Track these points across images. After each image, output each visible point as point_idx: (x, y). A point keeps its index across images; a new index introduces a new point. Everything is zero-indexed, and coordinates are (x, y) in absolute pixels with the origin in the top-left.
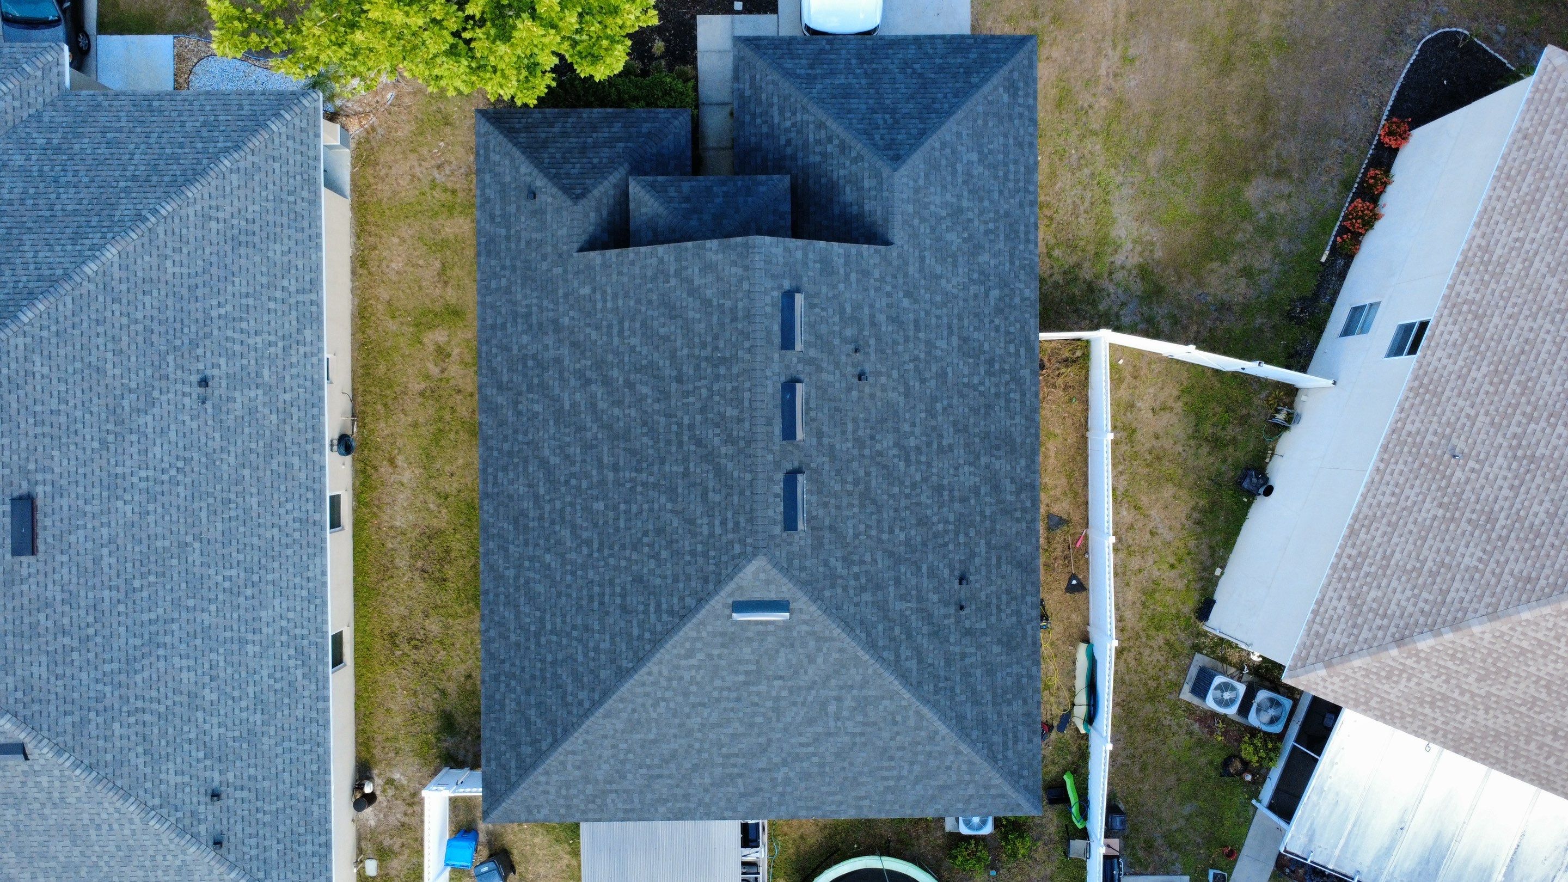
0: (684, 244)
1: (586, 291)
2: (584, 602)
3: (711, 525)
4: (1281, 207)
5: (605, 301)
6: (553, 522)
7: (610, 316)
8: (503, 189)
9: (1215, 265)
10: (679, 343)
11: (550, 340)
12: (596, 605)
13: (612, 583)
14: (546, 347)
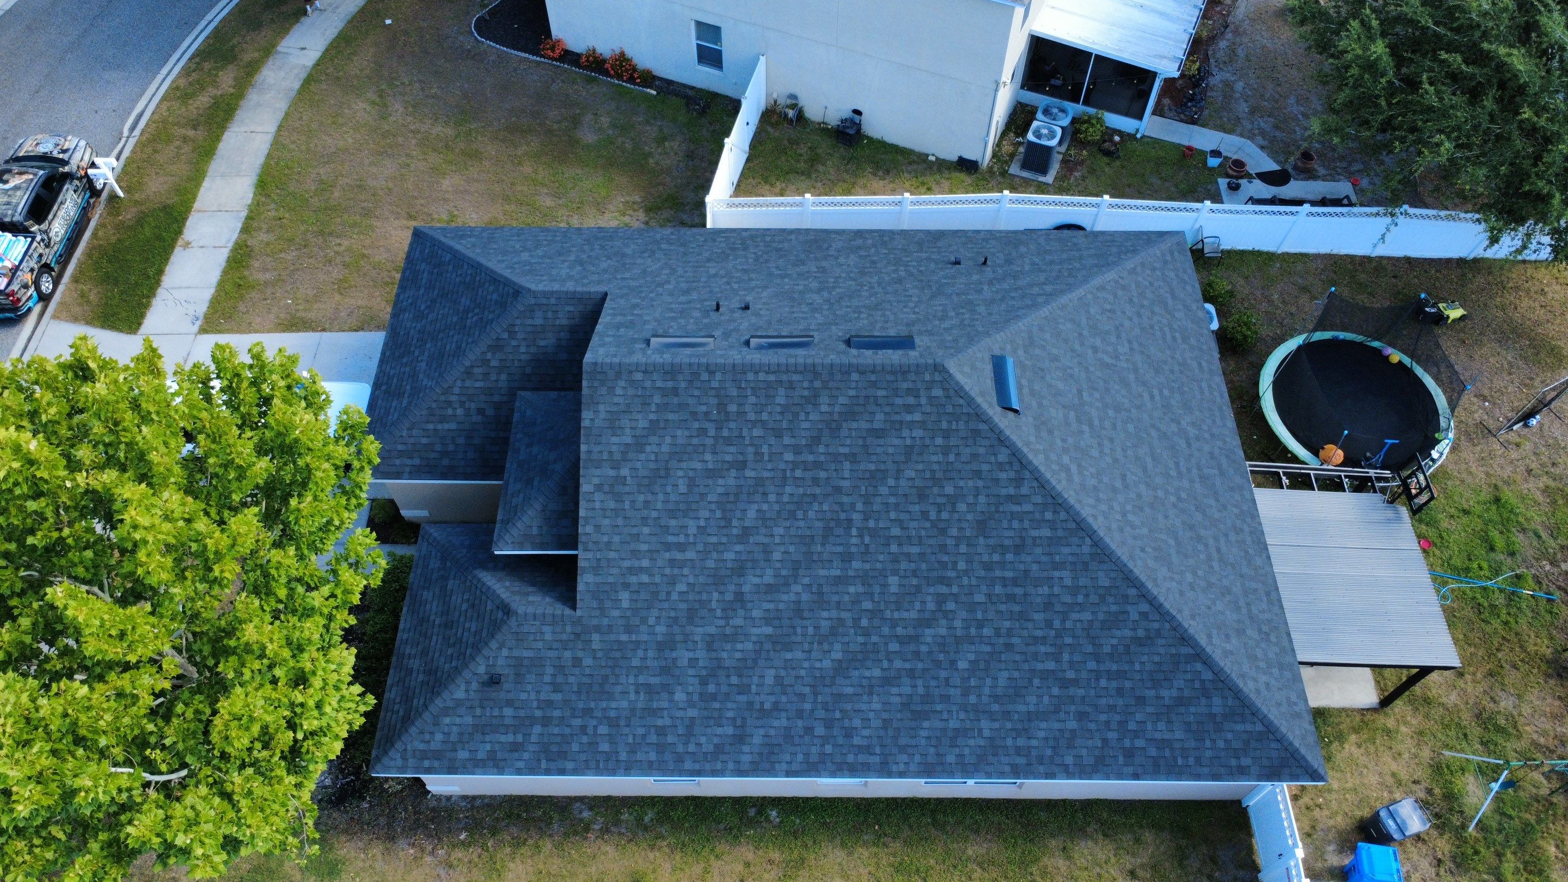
0: (583, 456)
1: (625, 597)
2: (1017, 608)
3: (911, 425)
4: (605, 120)
5: (641, 570)
6: (917, 654)
7: (660, 563)
8: (481, 729)
9: (651, 161)
10: (699, 466)
11: (683, 656)
12: (1018, 591)
13: (988, 567)
14: (693, 662)
